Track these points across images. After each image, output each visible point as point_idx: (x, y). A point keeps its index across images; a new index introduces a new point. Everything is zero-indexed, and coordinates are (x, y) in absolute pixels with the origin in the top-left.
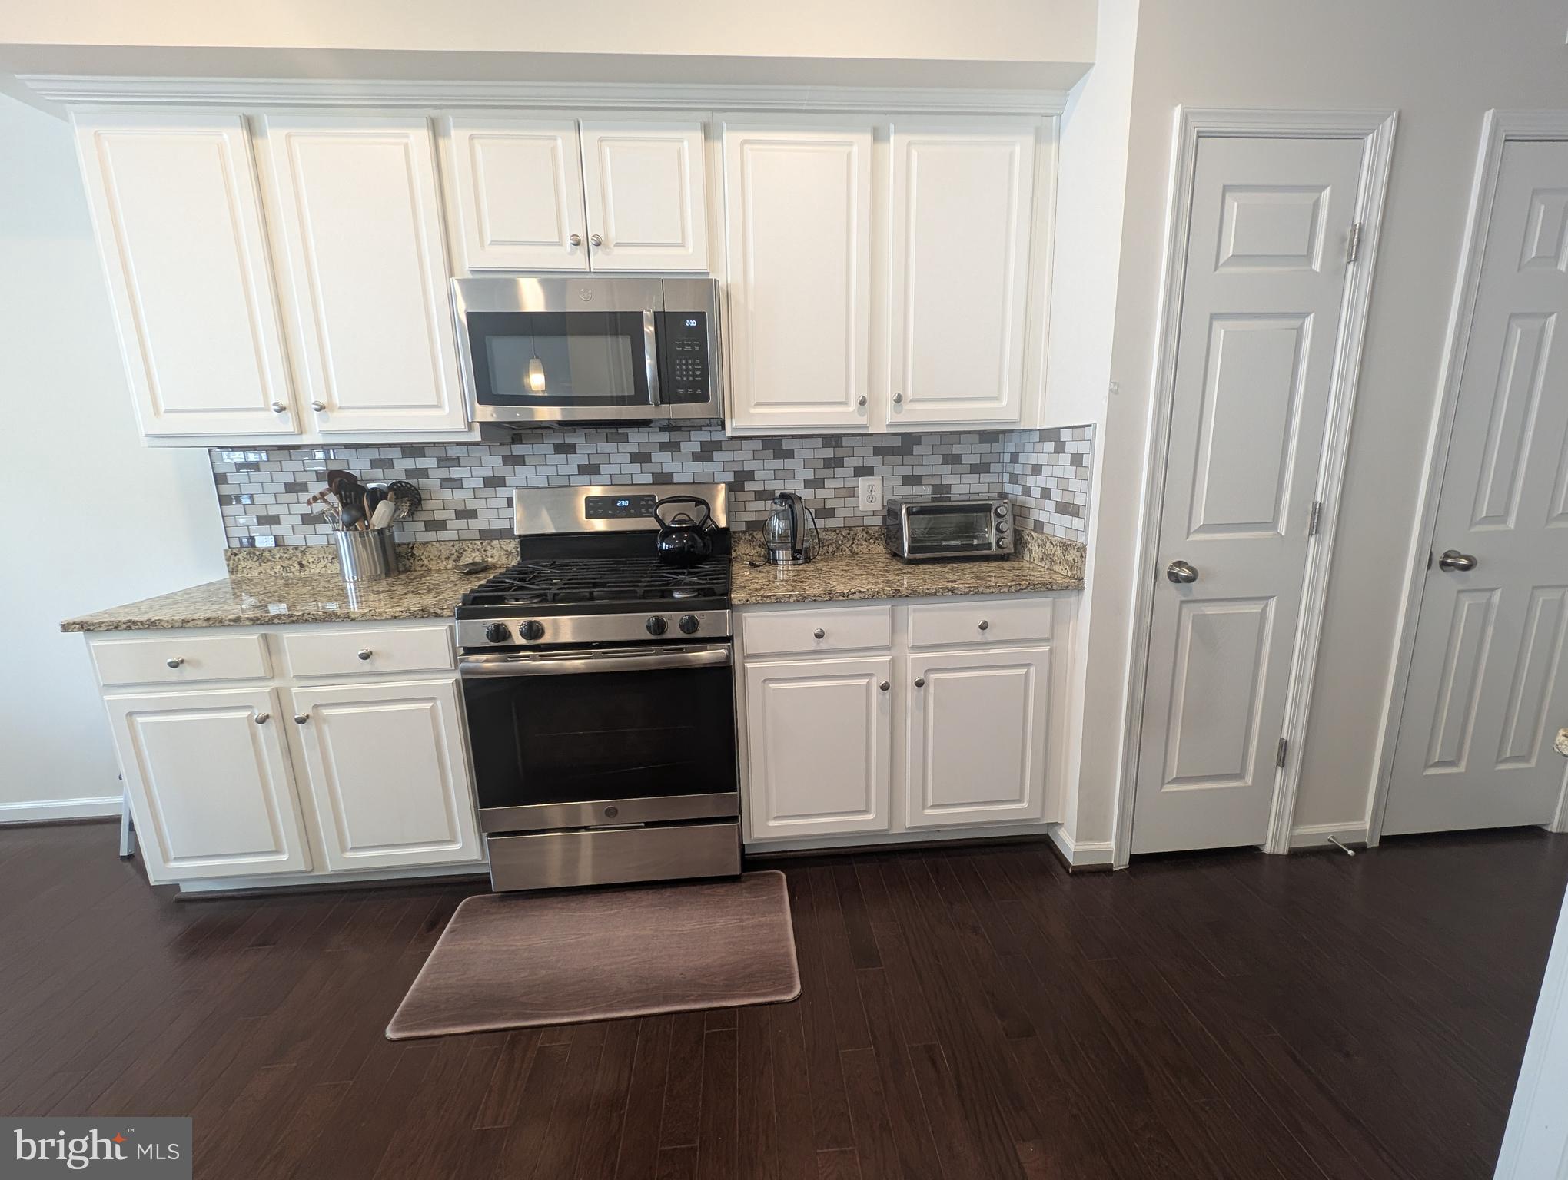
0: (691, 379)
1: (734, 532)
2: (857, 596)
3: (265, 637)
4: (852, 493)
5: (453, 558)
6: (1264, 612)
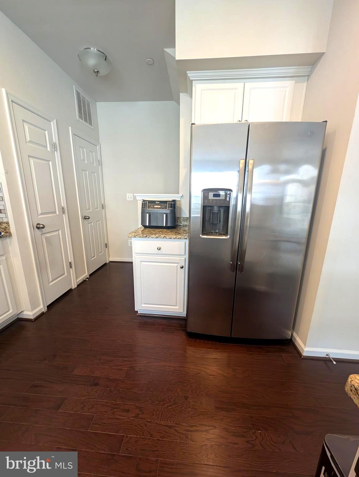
6: (59, 234)
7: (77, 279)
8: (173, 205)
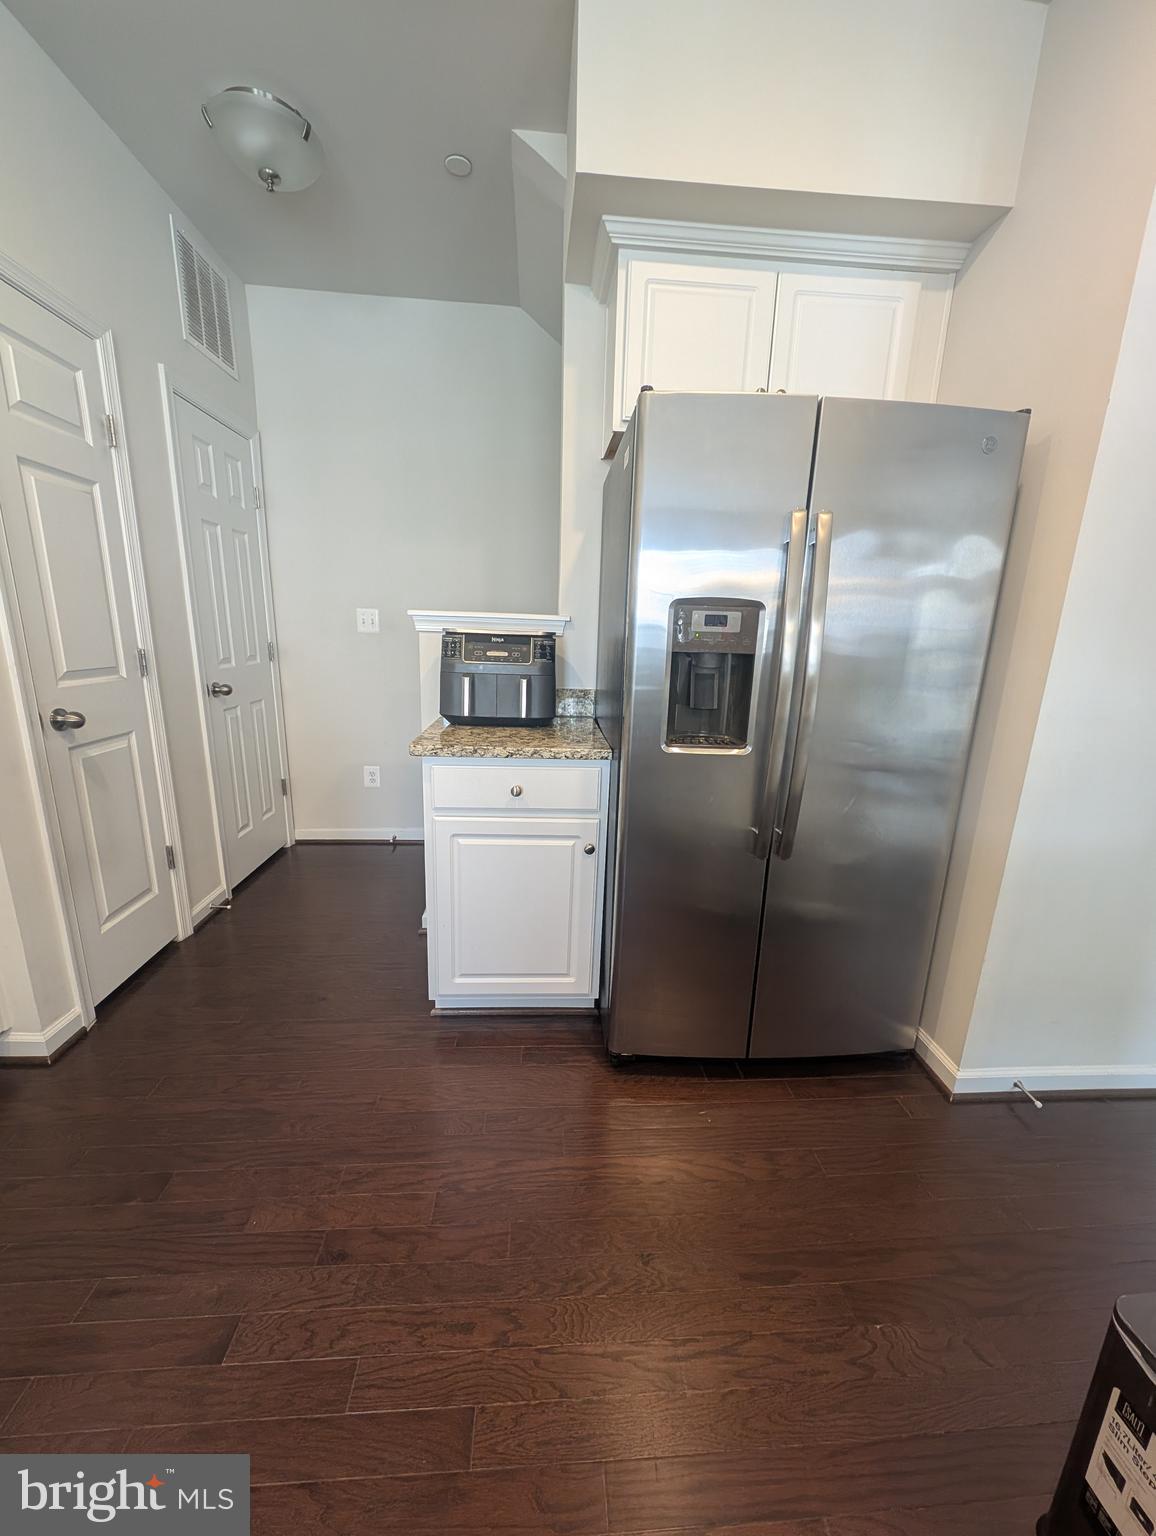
6: (129, 747)
7: (191, 907)
8: (547, 648)
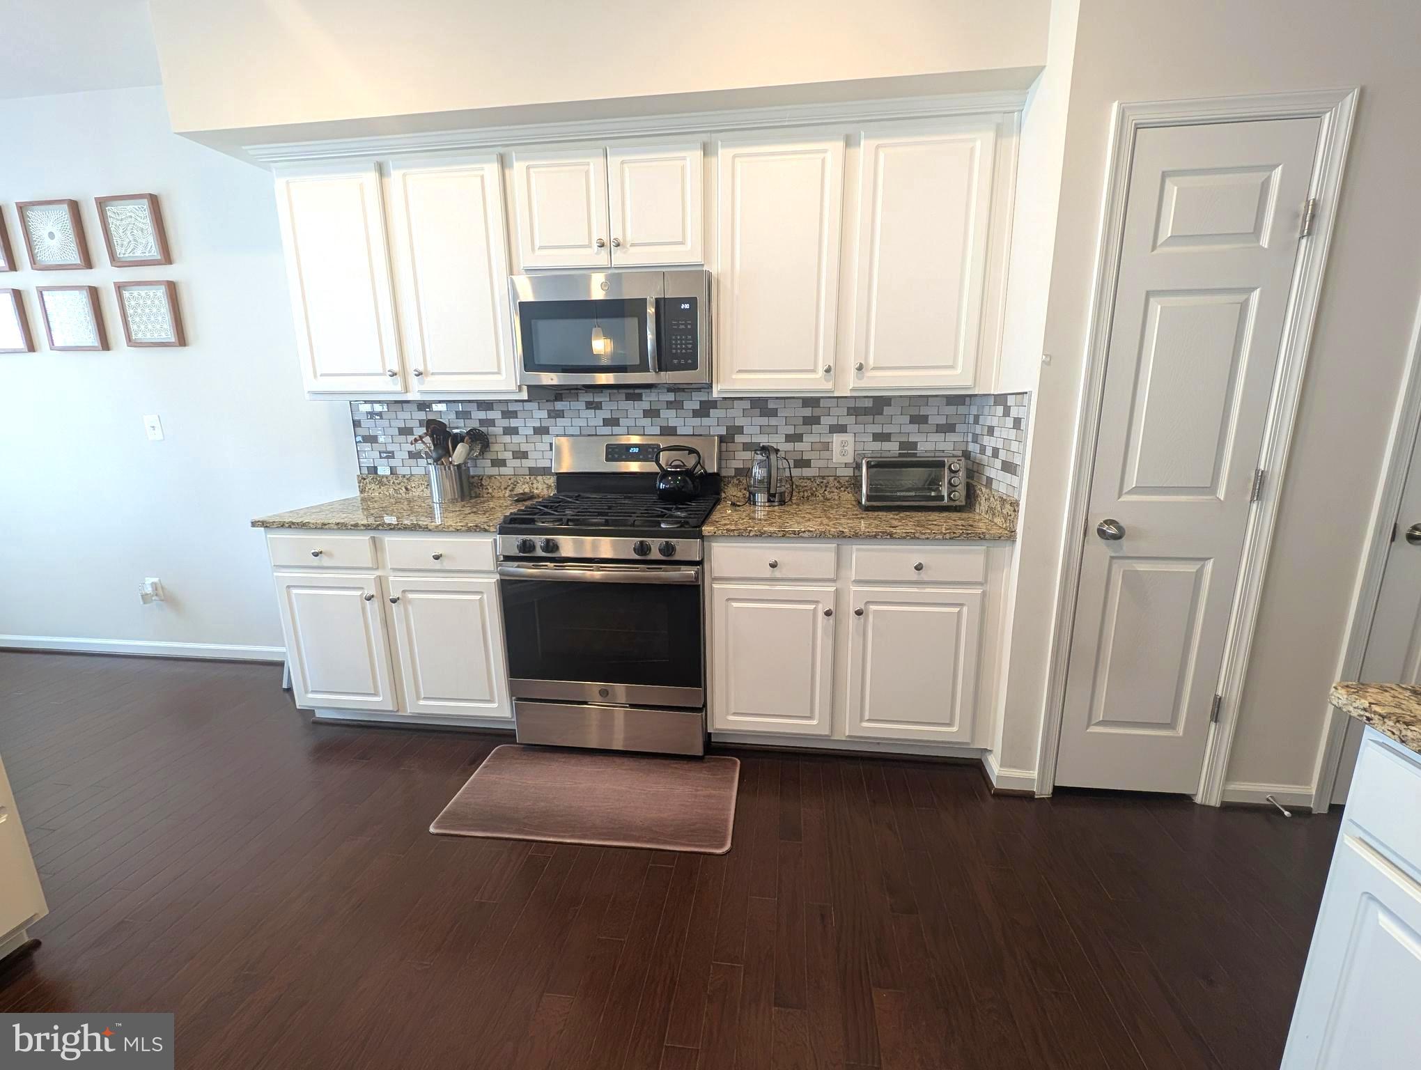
0: (684, 351)
1: (725, 477)
2: (806, 535)
3: (373, 539)
4: (826, 447)
5: (510, 488)
6: (1199, 571)
